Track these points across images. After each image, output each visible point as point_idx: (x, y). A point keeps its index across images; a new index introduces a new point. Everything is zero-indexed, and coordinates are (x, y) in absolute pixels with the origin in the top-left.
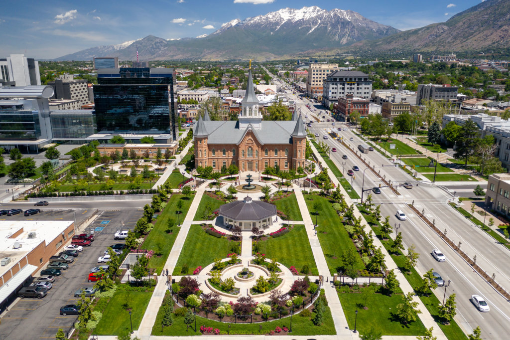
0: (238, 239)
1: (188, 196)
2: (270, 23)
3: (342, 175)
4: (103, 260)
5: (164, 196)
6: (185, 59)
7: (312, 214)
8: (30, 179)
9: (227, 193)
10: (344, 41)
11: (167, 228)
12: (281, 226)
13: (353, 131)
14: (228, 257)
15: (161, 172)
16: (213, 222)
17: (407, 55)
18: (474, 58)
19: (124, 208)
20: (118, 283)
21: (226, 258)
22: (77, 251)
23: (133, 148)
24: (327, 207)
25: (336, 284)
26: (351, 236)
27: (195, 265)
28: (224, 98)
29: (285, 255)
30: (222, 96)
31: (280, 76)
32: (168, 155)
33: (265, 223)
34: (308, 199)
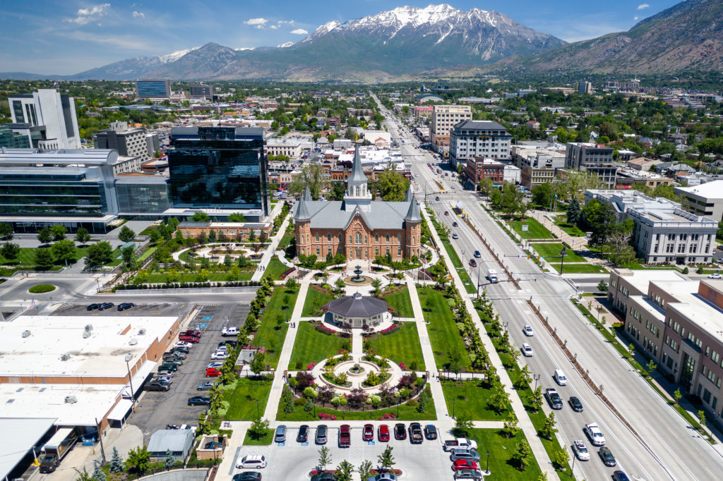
0: (348, 336)
1: (293, 290)
2: (382, 27)
3: (461, 265)
4: (216, 356)
5: (268, 290)
6: (263, 78)
7: (424, 310)
8: (109, 267)
9: (335, 287)
10: (487, 55)
11: (275, 324)
12: (392, 323)
13: (482, 205)
14: (340, 354)
15: (258, 260)
16: (322, 319)
17: (573, 79)
18: (665, 85)
19: (224, 302)
20: (238, 377)
21: (337, 354)
22: (188, 348)
23: (221, 228)
24: (441, 303)
25: (442, 379)
26: (462, 333)
27: (308, 361)
28: (322, 151)
29: (395, 353)
30: (319, 146)
31: (397, 113)
32: (263, 238)
33: (374, 320)
34: (421, 293)
